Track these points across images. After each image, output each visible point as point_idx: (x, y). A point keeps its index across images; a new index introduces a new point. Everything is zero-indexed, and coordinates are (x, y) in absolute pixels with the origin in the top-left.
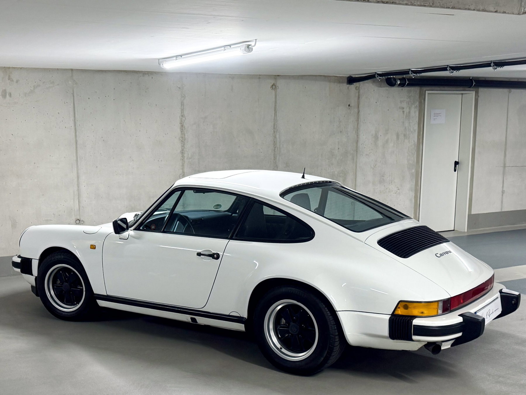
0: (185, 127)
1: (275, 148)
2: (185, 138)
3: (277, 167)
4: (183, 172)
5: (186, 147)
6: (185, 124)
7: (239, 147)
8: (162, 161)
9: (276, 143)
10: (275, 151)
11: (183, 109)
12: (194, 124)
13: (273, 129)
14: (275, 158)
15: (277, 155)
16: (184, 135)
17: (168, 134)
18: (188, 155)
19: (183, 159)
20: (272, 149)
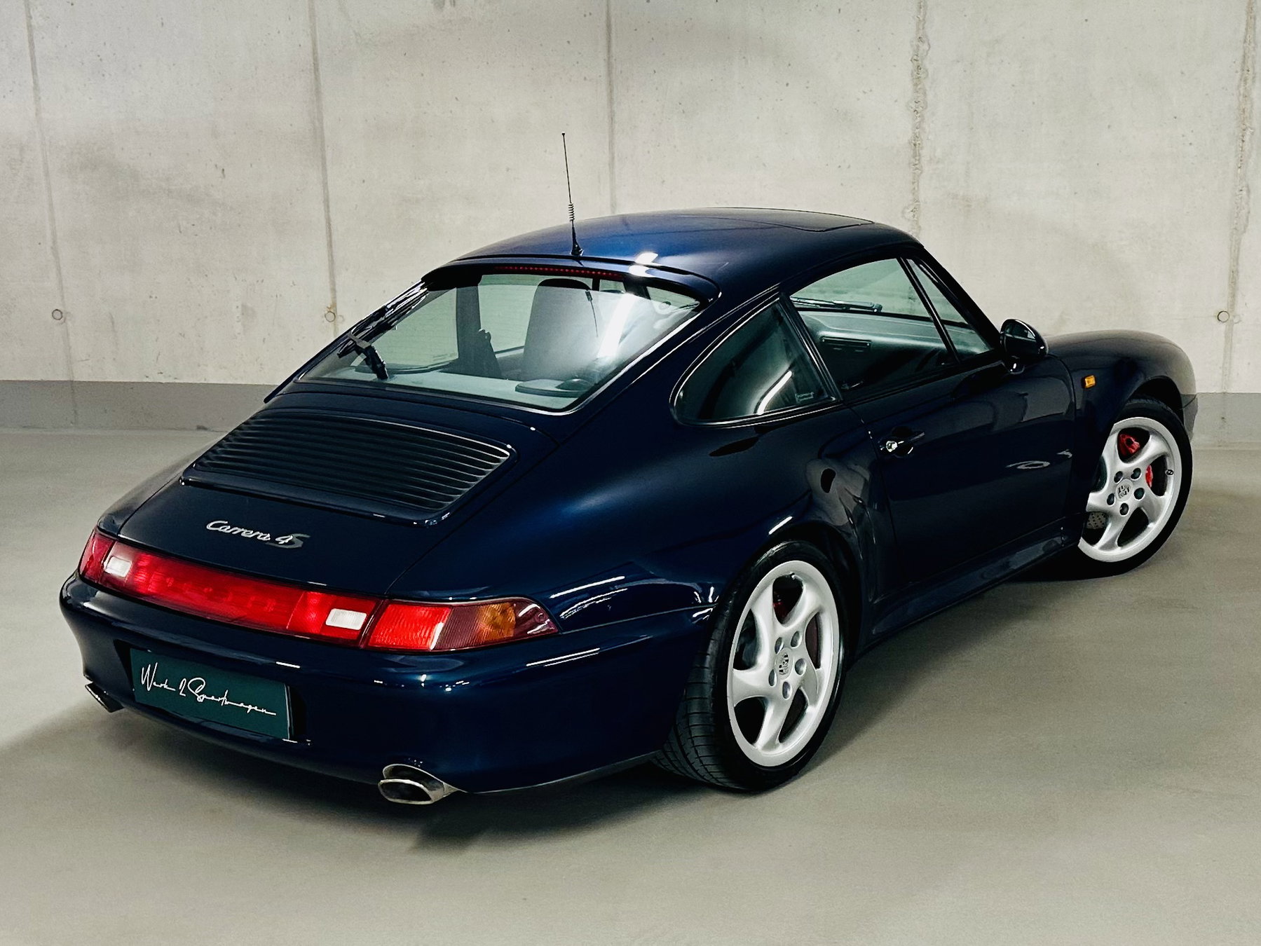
0: (927, 71)
1: (1244, 130)
2: (925, 103)
3: (1249, 191)
4: (914, 199)
5: (927, 129)
6: (926, 62)
7: (1109, 127)
8: (849, 167)
9: (1247, 114)
10: (1243, 141)
11: (924, 20)
12: (958, 62)
13: (1239, 69)
14: (1241, 162)
15: (1251, 151)
16: (925, 93)
17: (871, 91)
18: (935, 150)
19: (917, 162)
20: (1234, 133)
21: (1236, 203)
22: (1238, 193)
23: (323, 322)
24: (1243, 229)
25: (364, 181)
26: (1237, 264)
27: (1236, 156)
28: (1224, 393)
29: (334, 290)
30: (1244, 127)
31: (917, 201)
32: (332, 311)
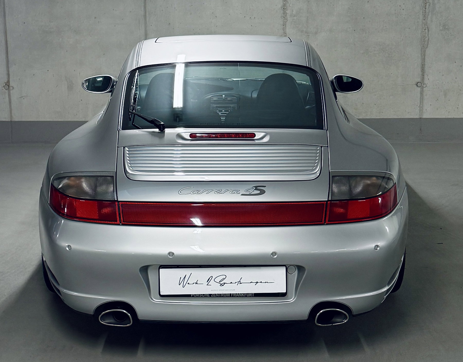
1: (426, 3)
3: (428, 30)
5: (289, 2)
8: (255, 18)
10: (425, 8)
14: (425, 17)
15: (429, 13)
18: (293, 11)
19: (285, 16)
20: (421, 5)
21: (423, 35)
22: (423, 31)
23: (3, 89)
24: (426, 47)
25: (24, 23)
26: (424, 61)
27: (423, 15)
28: (420, 118)
29: (8, 75)
30: (426, 2)
31: (285, 33)
32: (7, 84)
